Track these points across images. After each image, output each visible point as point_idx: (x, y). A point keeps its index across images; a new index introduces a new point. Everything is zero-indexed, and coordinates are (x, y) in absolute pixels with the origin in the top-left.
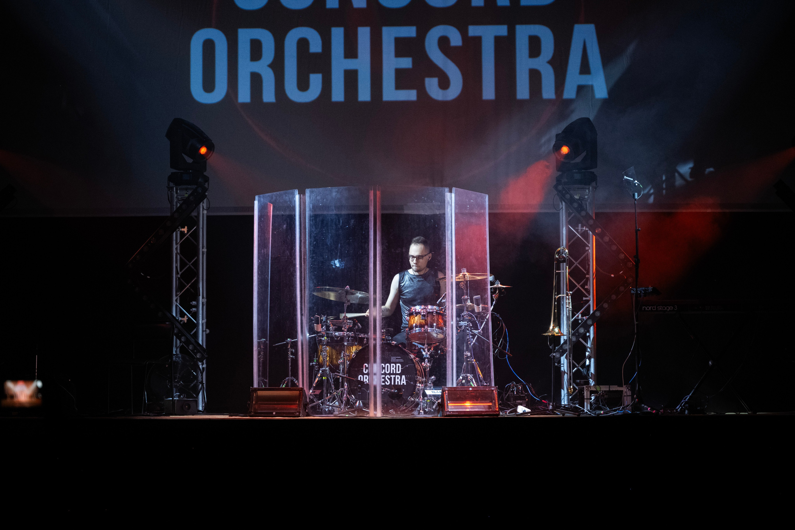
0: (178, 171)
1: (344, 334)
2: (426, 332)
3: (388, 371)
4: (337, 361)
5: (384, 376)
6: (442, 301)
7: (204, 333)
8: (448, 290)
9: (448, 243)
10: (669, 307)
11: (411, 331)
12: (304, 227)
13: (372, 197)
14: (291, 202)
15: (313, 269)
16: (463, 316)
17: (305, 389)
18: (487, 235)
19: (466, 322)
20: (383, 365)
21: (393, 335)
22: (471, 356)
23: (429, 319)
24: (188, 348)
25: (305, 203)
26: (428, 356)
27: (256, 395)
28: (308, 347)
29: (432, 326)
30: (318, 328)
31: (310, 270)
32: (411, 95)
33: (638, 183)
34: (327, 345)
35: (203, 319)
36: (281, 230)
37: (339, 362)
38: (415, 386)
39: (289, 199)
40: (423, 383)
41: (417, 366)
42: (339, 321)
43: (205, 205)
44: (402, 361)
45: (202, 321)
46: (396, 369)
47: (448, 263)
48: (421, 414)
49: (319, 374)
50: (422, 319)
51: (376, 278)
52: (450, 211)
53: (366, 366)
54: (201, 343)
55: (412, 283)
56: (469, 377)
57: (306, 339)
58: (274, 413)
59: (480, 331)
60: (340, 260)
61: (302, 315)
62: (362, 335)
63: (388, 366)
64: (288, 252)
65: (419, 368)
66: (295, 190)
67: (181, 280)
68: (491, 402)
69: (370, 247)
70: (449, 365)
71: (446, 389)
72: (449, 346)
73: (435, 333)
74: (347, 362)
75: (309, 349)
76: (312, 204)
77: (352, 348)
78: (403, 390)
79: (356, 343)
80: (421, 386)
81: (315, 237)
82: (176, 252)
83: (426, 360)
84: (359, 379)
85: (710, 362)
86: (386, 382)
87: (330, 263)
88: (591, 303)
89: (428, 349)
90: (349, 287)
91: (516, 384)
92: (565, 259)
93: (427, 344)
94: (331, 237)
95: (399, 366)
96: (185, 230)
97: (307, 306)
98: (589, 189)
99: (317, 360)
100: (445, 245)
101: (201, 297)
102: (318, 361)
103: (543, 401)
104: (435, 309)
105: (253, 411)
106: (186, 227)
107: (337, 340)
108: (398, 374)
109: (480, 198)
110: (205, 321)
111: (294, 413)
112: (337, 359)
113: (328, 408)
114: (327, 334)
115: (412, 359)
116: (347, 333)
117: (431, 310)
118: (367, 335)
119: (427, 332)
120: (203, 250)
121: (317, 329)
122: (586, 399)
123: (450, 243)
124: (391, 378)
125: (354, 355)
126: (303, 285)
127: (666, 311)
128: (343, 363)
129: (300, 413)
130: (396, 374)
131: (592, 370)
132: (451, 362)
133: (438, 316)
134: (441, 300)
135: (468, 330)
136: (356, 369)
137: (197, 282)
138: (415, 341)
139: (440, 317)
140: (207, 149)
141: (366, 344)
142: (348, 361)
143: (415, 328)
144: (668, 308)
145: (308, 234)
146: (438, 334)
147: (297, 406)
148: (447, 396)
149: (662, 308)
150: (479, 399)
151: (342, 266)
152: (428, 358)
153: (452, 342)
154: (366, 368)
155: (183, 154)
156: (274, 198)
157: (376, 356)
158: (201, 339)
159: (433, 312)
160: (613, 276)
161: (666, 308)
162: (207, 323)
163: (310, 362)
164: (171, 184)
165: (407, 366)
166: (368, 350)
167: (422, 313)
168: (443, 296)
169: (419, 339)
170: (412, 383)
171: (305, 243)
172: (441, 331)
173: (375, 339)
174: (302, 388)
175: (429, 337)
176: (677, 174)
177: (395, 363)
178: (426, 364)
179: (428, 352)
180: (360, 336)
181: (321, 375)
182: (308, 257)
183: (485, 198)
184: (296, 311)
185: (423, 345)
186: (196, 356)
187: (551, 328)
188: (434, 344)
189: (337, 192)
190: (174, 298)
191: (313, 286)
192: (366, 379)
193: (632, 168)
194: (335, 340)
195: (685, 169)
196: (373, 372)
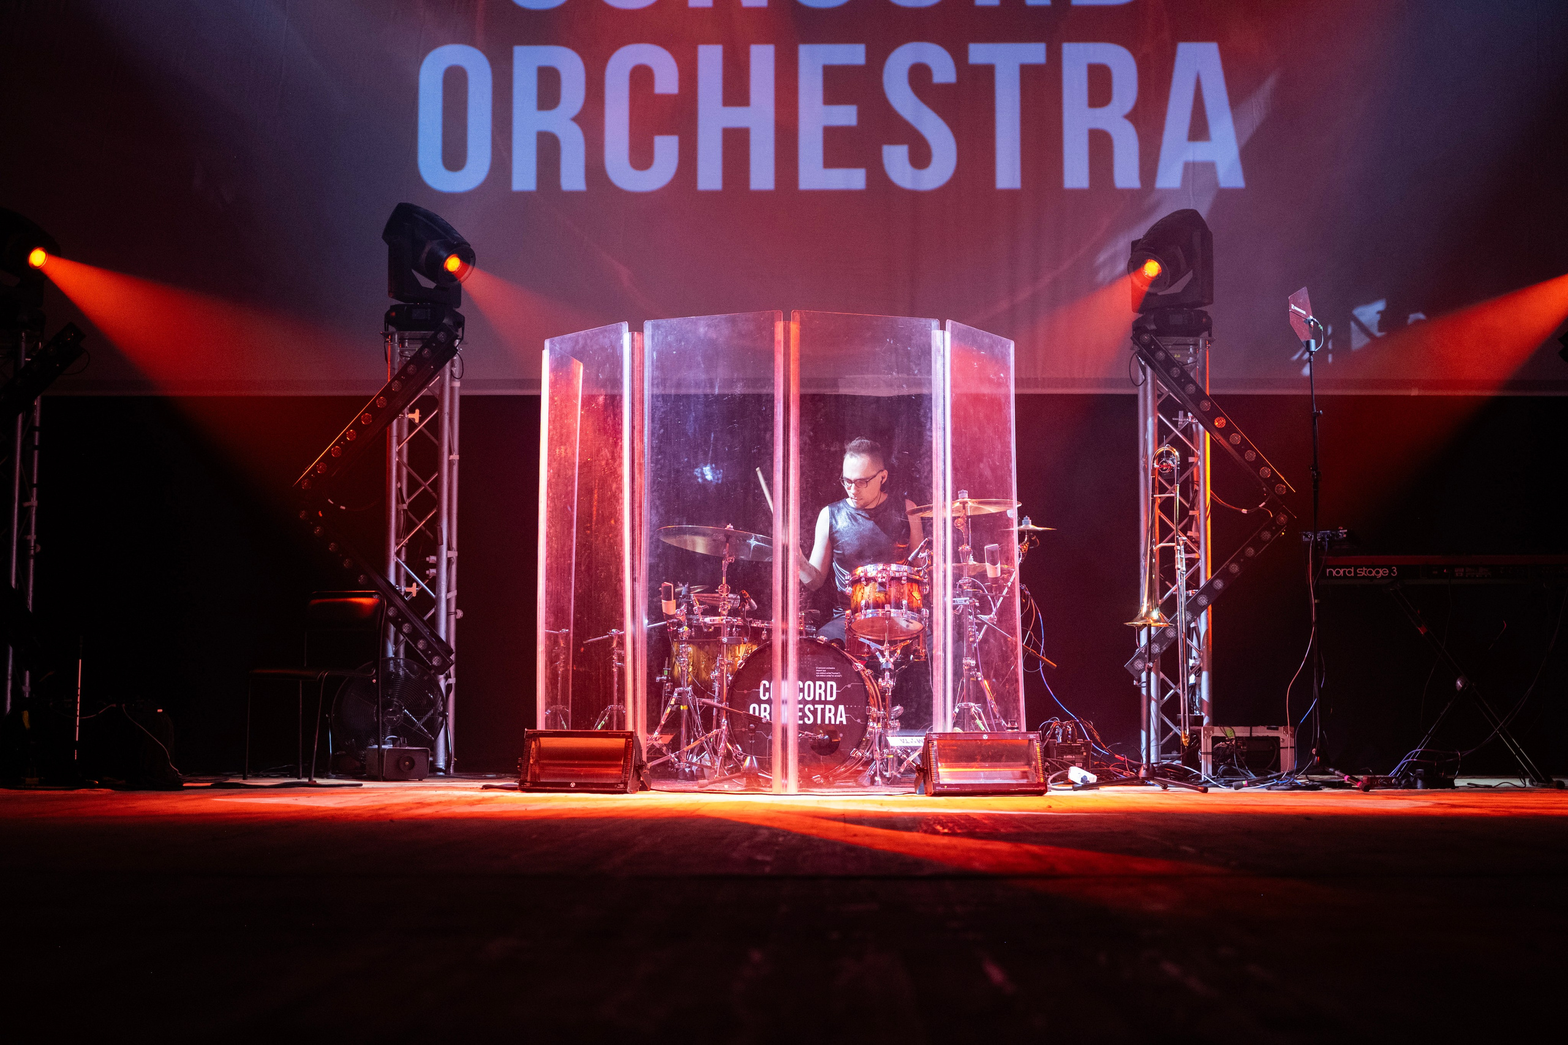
0: (402, 303)
1: (722, 620)
2: (888, 616)
3: (809, 696)
4: (708, 673)
5: (801, 706)
6: (919, 556)
7: (452, 618)
8: (937, 531)
9: (937, 432)
10: (1380, 570)
11: (857, 614)
12: (640, 398)
13: (779, 335)
14: (613, 348)
15: (657, 486)
16: (960, 586)
17: (639, 734)
18: (1012, 423)
19: (968, 598)
20: (801, 683)
21: (819, 622)
22: (977, 665)
23: (893, 591)
24: (416, 646)
25: (642, 350)
26: (891, 666)
27: (536, 745)
28: (645, 646)
29: (898, 606)
30: (669, 607)
31: (651, 488)
32: (854, 179)
33: (1315, 320)
34: (689, 643)
35: (448, 591)
36: (594, 407)
37: (713, 677)
38: (866, 726)
39: (611, 342)
40: (879, 721)
41: (869, 686)
42: (713, 595)
43: (456, 370)
44: (838, 675)
45: (446, 594)
46: (825, 691)
47: (937, 475)
48: (876, 784)
49: (674, 699)
50: (879, 592)
51: (788, 504)
52: (942, 369)
53: (765, 685)
54: (443, 636)
55: (855, 523)
56: (973, 709)
57: (642, 629)
58: (573, 785)
59: (992, 616)
60: (714, 466)
61: (634, 580)
62: (757, 624)
63: (809, 685)
64: (606, 450)
65: (872, 691)
66: (622, 323)
67: (409, 513)
68: (1029, 764)
69: (775, 438)
70: (938, 686)
71: (934, 737)
72: (937, 645)
73: (903, 619)
74: (728, 677)
75: (648, 650)
76: (657, 352)
77: (739, 648)
78: (841, 735)
79: (746, 639)
80: (876, 727)
81: (661, 420)
82: (397, 460)
83: (887, 674)
84: (751, 712)
85: (1459, 683)
86: (806, 719)
87: (692, 473)
88: (1202, 564)
89: (890, 652)
90: (732, 527)
91: (1060, 721)
92: (1173, 470)
93: (889, 642)
94: (696, 419)
95: (832, 686)
96: (416, 416)
97: (644, 561)
98: (1196, 345)
99: (668, 670)
100: (931, 437)
101: (444, 547)
102: (671, 673)
103: (1117, 756)
104: (906, 571)
105: (529, 779)
106: (417, 411)
107: (707, 632)
108: (830, 703)
109: (999, 347)
110: (454, 593)
111: (615, 784)
112: (709, 670)
113: (689, 767)
114: (689, 620)
115: (858, 673)
116: (727, 618)
117: (897, 575)
118: (767, 623)
119: (890, 618)
120: (450, 457)
121: (667, 609)
122: (1204, 753)
123: (941, 433)
124: (816, 709)
125: (741, 664)
126: (637, 518)
127: (1375, 576)
128: (721, 678)
129: (626, 784)
130: (826, 702)
131: (1204, 693)
132: (942, 679)
133: (912, 586)
134: (918, 553)
135: (970, 614)
136: (746, 692)
137: (437, 518)
138: (864, 636)
139: (915, 587)
140: (461, 262)
141: (766, 641)
142: (731, 675)
143: (866, 610)
144: (1378, 572)
145: (648, 413)
146: (911, 620)
147: (622, 768)
148: (935, 751)
149: (1366, 571)
150: (1004, 758)
151: (718, 479)
152: (890, 670)
153: (945, 639)
154: (766, 690)
155: (413, 271)
156: (580, 343)
157: (787, 666)
158: (445, 629)
159: (902, 577)
160: (1244, 511)
161: (1374, 572)
162: (458, 598)
163: (650, 677)
164: (392, 329)
165: (849, 686)
166: (771, 654)
167: (880, 580)
168: (920, 546)
169: (872, 632)
170: (859, 721)
171: (642, 431)
172: (916, 615)
173: (785, 632)
174: (632, 733)
175: (892, 628)
176: (1353, 324)
177: (825, 680)
178: (888, 682)
179: (890, 657)
180: (755, 625)
181: (677, 700)
182: (648, 460)
183: (1009, 347)
184: (622, 572)
185: (881, 643)
186: (432, 663)
187: (1144, 610)
188: (902, 641)
189: (709, 326)
190: (393, 549)
191: (656, 521)
192: (765, 711)
193: (1304, 290)
194: (705, 632)
195: (1370, 313)
196: (780, 697)
